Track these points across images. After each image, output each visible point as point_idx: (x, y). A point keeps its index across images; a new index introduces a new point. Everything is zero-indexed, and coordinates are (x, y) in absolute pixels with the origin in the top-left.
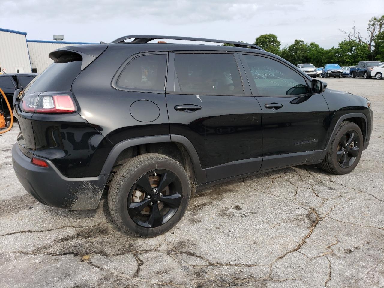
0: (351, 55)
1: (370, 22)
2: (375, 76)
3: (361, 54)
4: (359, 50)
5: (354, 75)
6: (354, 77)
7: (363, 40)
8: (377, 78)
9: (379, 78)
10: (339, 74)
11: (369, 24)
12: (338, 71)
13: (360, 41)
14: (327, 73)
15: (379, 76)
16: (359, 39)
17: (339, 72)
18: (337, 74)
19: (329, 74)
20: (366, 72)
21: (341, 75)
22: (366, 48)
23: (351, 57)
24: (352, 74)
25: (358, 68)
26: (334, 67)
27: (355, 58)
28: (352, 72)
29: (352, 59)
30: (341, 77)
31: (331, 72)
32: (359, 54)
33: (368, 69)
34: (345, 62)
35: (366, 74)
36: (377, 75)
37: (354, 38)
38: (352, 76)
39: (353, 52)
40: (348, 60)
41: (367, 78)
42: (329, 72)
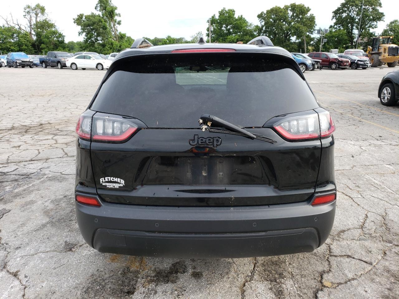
0: (14, 43)
1: (25, 9)
2: (71, 66)
3: (25, 42)
4: (22, 37)
5: (45, 65)
6: (46, 67)
7: (23, 27)
8: (73, 68)
9: (75, 69)
10: (29, 63)
11: (24, 11)
12: (28, 60)
13: (20, 28)
14: (16, 63)
15: (74, 67)
16: (19, 25)
17: (29, 62)
18: (28, 63)
19: (19, 63)
20: (59, 62)
21: (31, 65)
22: (28, 37)
23: (15, 45)
24: (43, 64)
25: (49, 58)
26: (21, 55)
27: (20, 46)
28: (42, 62)
29: (16, 46)
30: (32, 67)
31: (21, 61)
32: (23, 42)
33: (60, 60)
34: (10, 49)
35: (59, 64)
36: (72, 66)
37: (13, 25)
38: (44, 65)
39: (15, 39)
40: (12, 48)
41: (61, 68)
42: (18, 61)
